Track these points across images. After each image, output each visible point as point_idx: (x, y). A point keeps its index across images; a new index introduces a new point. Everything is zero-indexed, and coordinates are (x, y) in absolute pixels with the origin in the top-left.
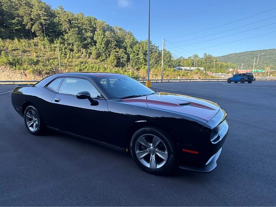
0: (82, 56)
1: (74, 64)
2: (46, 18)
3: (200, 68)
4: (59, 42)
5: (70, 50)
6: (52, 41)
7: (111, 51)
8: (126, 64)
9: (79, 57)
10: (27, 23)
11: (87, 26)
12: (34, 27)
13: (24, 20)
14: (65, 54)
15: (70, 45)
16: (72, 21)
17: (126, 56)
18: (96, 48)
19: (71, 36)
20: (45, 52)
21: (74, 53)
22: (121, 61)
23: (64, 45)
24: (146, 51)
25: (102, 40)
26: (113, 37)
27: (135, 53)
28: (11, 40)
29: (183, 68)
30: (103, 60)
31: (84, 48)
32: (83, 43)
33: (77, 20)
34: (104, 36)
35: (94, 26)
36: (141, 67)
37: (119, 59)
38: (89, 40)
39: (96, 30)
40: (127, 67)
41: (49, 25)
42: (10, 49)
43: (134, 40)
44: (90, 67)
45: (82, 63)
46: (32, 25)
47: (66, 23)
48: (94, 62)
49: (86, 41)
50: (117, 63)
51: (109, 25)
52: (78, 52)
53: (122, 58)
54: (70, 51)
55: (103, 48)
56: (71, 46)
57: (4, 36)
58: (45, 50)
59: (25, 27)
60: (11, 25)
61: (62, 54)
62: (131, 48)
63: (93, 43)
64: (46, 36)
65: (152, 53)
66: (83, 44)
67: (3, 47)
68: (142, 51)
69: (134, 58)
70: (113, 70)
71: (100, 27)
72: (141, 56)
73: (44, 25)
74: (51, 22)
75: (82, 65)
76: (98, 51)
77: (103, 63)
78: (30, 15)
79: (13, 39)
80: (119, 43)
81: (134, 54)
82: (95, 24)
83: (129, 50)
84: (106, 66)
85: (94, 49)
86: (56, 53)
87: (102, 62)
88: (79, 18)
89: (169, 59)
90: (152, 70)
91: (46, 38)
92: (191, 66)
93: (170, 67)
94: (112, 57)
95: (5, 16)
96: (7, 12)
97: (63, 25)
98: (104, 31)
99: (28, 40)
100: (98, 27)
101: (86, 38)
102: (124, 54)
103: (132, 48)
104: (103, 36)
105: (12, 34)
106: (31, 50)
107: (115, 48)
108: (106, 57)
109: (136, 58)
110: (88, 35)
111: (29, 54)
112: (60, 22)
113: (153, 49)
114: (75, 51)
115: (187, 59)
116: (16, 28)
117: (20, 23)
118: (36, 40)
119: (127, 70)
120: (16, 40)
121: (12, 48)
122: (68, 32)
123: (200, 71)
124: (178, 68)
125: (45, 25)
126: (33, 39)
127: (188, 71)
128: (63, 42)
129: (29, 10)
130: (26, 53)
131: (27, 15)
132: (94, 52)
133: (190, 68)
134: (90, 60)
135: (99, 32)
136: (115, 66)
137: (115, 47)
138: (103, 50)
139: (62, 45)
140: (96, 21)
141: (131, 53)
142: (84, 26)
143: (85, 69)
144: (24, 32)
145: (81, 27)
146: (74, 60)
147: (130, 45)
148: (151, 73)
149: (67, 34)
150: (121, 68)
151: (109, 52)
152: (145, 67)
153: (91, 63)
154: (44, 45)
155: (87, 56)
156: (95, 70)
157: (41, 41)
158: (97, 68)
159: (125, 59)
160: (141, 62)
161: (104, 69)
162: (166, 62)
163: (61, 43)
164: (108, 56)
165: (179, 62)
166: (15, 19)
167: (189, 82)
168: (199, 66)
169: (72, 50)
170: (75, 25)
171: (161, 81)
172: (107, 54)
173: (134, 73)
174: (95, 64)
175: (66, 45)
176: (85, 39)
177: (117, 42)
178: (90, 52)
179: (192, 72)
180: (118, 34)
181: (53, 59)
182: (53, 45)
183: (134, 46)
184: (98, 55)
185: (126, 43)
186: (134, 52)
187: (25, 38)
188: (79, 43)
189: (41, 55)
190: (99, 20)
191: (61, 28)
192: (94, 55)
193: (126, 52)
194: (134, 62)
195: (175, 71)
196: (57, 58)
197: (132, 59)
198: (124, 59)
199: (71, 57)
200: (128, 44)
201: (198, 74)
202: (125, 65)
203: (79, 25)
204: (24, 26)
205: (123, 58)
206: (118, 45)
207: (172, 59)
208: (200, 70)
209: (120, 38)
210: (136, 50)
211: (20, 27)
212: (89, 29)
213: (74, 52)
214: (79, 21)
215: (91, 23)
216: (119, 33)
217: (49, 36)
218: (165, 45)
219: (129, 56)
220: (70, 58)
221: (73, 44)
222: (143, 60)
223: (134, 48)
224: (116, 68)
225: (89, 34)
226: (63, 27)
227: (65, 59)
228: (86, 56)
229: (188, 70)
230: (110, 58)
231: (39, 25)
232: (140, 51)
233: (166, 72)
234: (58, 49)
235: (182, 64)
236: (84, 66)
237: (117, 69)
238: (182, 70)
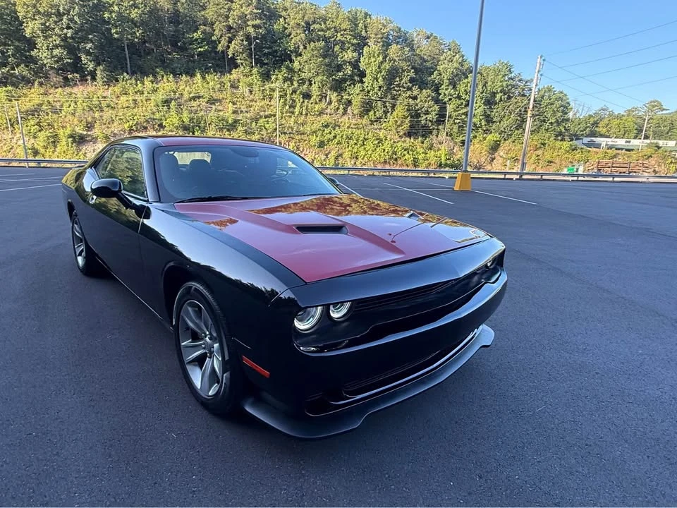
0: (328, 111)
1: (309, 129)
2: (258, 22)
3: (661, 143)
4: (281, 77)
5: (303, 94)
6: (266, 77)
7: (400, 95)
8: (434, 129)
9: (321, 113)
10: (221, 36)
11: (347, 34)
12: (232, 46)
13: (214, 30)
14: (293, 106)
15: (304, 83)
16: (313, 26)
17: (437, 107)
18: (363, 90)
19: (307, 63)
20: (252, 101)
21: (312, 103)
22: (423, 122)
23: (292, 84)
24: (494, 94)
25: (379, 68)
26: (406, 60)
27: (462, 101)
28: (188, 78)
29: (603, 141)
30: (378, 120)
31: (336, 90)
32: (334, 77)
33: (325, 20)
34: (385, 58)
35: (363, 33)
36: (475, 137)
37: (418, 116)
38: (349, 70)
39: (366, 44)
40: (437, 136)
41: (264, 37)
42: (186, 96)
43: (462, 66)
44: (344, 137)
45: (327, 126)
46: (230, 41)
47: (298, 32)
48: (355, 125)
49: (342, 73)
50: (410, 127)
51: (400, 29)
52: (320, 100)
53: (425, 114)
54: (303, 98)
55: (380, 87)
56: (305, 86)
57: (178, 70)
58: (252, 97)
59: (216, 48)
60: (190, 44)
61: (285, 104)
62: (451, 87)
63: (356, 78)
64: (256, 64)
65: (509, 98)
66: (333, 80)
67: (175, 92)
68: (482, 93)
69: (457, 113)
70: (399, 145)
71: (376, 35)
72: (479, 108)
73: (253, 40)
74: (269, 31)
75: (327, 131)
76: (366, 97)
77: (376, 127)
78: (227, 17)
79: (192, 75)
80: (423, 74)
81: (459, 102)
82: (366, 27)
83: (446, 91)
84: (381, 134)
85: (358, 91)
86: (272, 102)
87: (375, 123)
88: (330, 16)
89: (559, 114)
90: (506, 146)
91: (256, 69)
92: (632, 135)
93: (559, 138)
94: (400, 111)
95: (181, 26)
96: (186, 16)
97: (292, 36)
98: (387, 45)
99: (221, 76)
100: (373, 36)
101: (340, 64)
102: (431, 103)
103: (454, 87)
104: (381, 58)
105: (191, 64)
106: (223, 98)
107: (409, 89)
108: (386, 113)
109: (463, 114)
110: (346, 56)
111: (220, 108)
112: (286, 29)
113: (513, 86)
114: (315, 97)
115: (623, 115)
116: (200, 49)
117: (207, 38)
118: (235, 74)
119: (434, 145)
120: (199, 76)
121: (190, 93)
122: (303, 53)
123: (660, 151)
124: (586, 140)
125: (256, 38)
126: (230, 72)
127: (620, 151)
128: (290, 76)
129: (227, 7)
130: (214, 104)
131: (220, 19)
132: (357, 100)
133: (629, 142)
134: (346, 117)
135: (373, 46)
136: (405, 134)
137: (411, 85)
138: (379, 94)
139: (286, 85)
140: (369, 20)
141: (450, 99)
142: (339, 34)
143: (332, 140)
144: (214, 59)
145: (333, 39)
146: (310, 118)
147: (449, 79)
148: (501, 154)
149: (299, 58)
150: (420, 139)
151: (394, 99)
152: (485, 139)
153: (348, 127)
154: (250, 85)
155: (341, 111)
156: (356, 144)
157: (244, 76)
158: (361, 139)
159: (432, 116)
160: (475, 125)
161: (376, 142)
162: (551, 123)
163: (285, 80)
164: (390, 110)
165: (592, 124)
166: (198, 29)
167: (611, 182)
168: (660, 135)
169: (307, 96)
170: (319, 33)
171: (518, 177)
172: (387, 104)
173: (454, 154)
174: (358, 128)
175: (296, 84)
176: (339, 68)
177: (417, 71)
178: (347, 99)
179: (632, 153)
180: (421, 51)
181: (265, 117)
182: (267, 86)
183: (460, 81)
184: (367, 107)
185: (440, 74)
186: (459, 97)
187: (215, 71)
188: (325, 78)
189: (244, 108)
190: (377, 18)
191: (288, 43)
192: (355, 108)
193: (438, 97)
194: (455, 123)
195: (575, 149)
196: (275, 116)
197: (450, 117)
198: (429, 117)
199: (304, 113)
200: (446, 77)
201: (651, 159)
202: (431, 133)
203: (328, 34)
204: (214, 44)
205: (427, 113)
206: (417, 80)
207: (570, 115)
208: (659, 148)
209: (426, 61)
210: (465, 90)
211: (206, 47)
212: (349, 43)
213: (312, 100)
214: (328, 22)
215: (356, 25)
216: (425, 48)
217: (263, 64)
218: (541, 75)
219: (443, 109)
220: (301, 114)
221: (310, 81)
222: (481, 117)
223: (461, 87)
224: (408, 139)
225: (349, 55)
226: (293, 40)
227: (291, 117)
228: (338, 109)
229: (619, 149)
230: (395, 113)
231: (242, 41)
232: (477, 93)
233: (546, 153)
234: (276, 94)
235: (603, 131)
236: (330, 133)
237: (409, 142)
238: (598, 146)
